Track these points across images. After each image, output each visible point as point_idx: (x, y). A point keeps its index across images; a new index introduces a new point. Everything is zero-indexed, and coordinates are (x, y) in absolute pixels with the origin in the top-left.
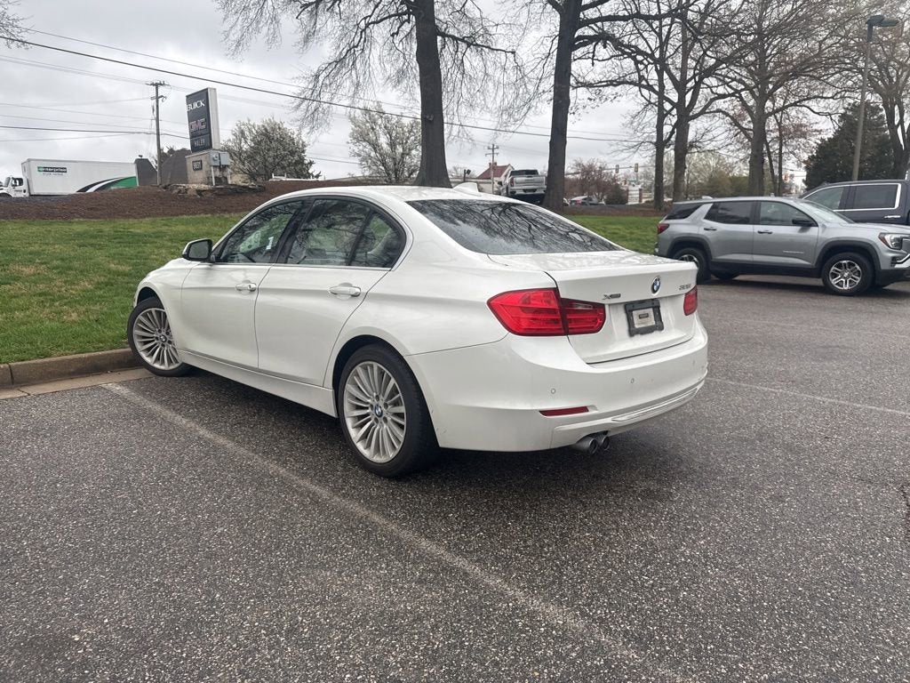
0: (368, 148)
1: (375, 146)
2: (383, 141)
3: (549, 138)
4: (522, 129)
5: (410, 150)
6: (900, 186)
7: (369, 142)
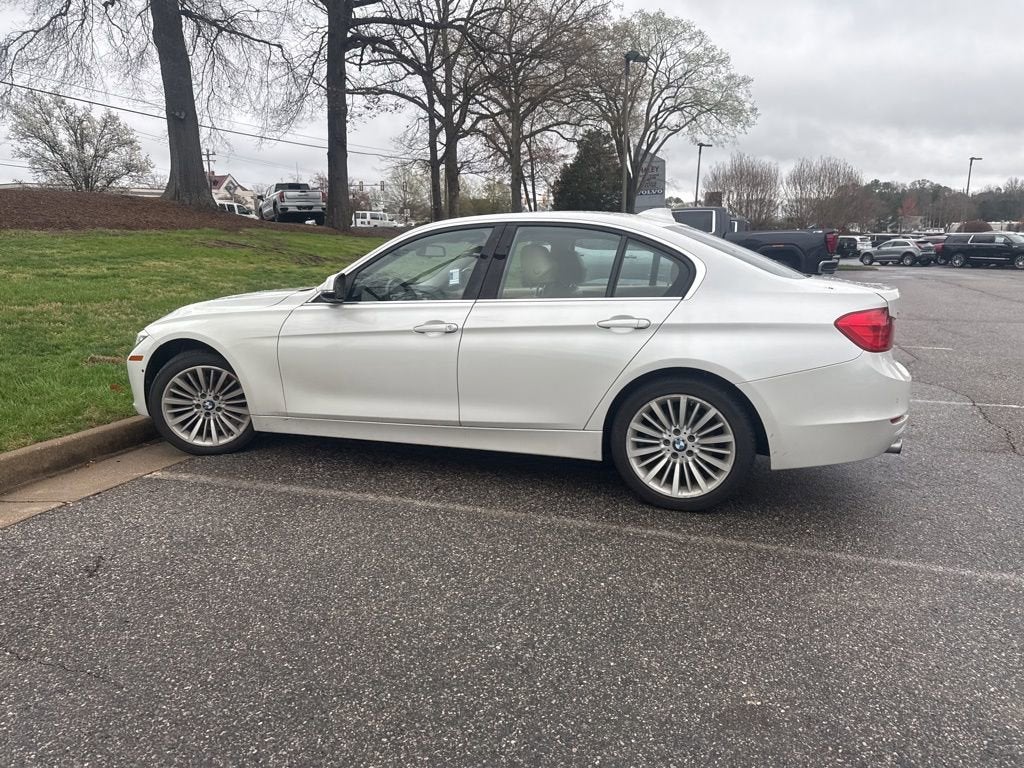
0: (41, 147)
1: (54, 147)
2: (63, 137)
3: (327, 150)
4: (288, 137)
5: (106, 151)
6: (714, 212)
7: (43, 139)
